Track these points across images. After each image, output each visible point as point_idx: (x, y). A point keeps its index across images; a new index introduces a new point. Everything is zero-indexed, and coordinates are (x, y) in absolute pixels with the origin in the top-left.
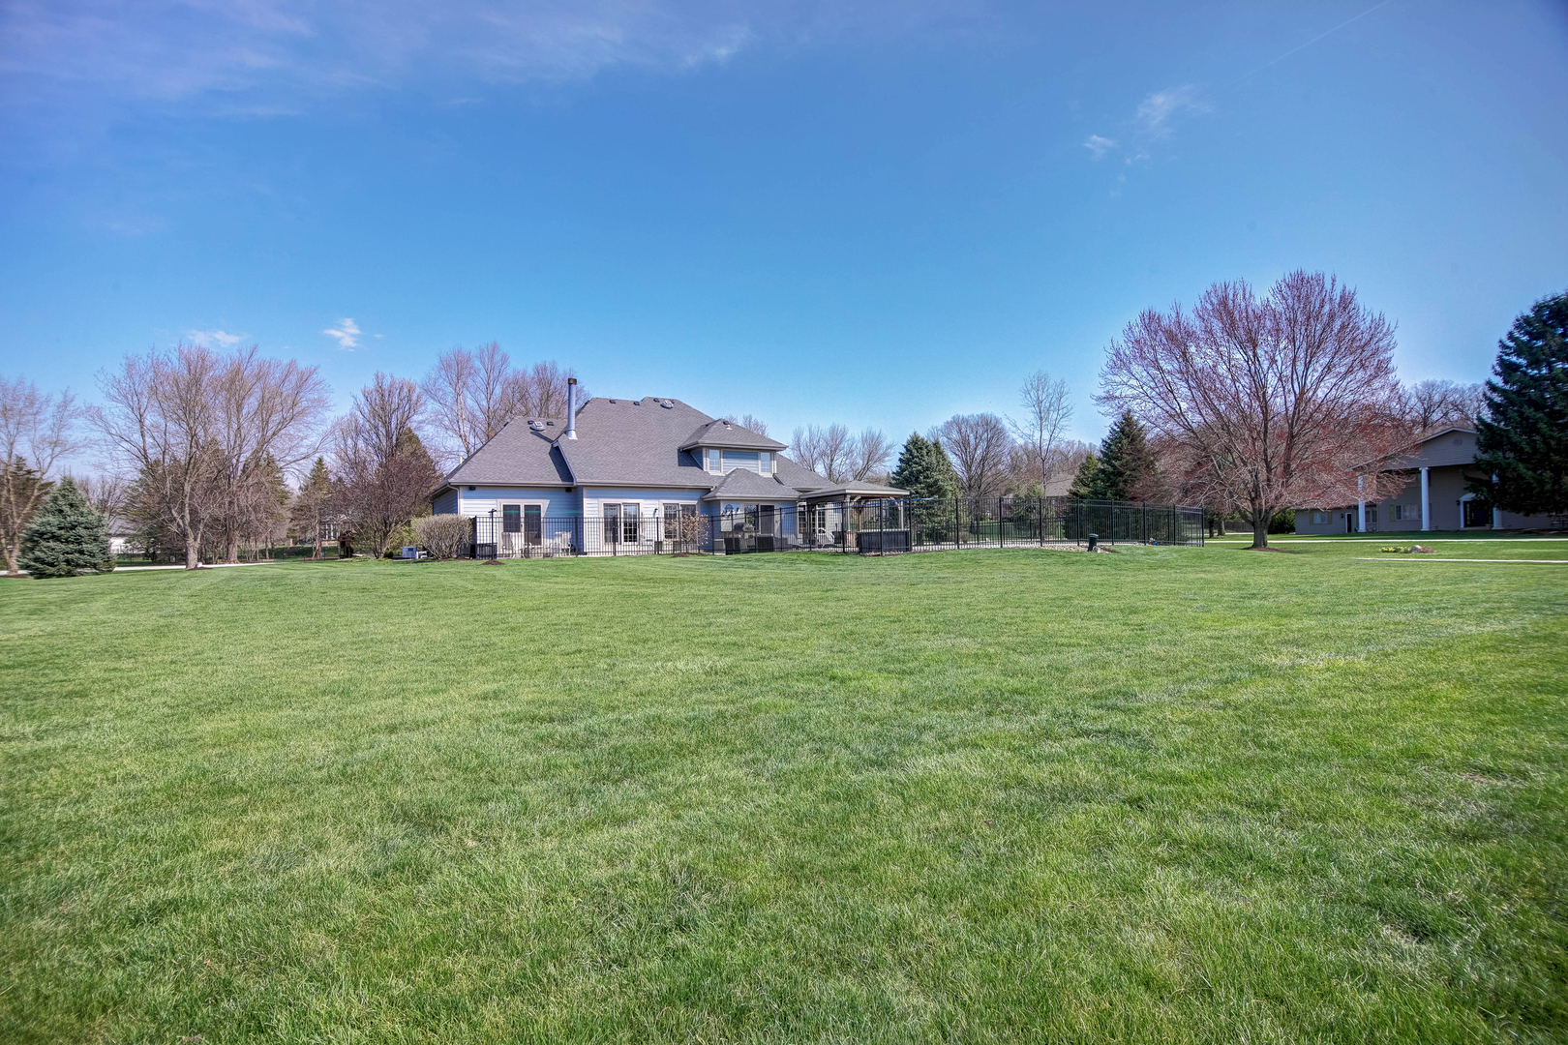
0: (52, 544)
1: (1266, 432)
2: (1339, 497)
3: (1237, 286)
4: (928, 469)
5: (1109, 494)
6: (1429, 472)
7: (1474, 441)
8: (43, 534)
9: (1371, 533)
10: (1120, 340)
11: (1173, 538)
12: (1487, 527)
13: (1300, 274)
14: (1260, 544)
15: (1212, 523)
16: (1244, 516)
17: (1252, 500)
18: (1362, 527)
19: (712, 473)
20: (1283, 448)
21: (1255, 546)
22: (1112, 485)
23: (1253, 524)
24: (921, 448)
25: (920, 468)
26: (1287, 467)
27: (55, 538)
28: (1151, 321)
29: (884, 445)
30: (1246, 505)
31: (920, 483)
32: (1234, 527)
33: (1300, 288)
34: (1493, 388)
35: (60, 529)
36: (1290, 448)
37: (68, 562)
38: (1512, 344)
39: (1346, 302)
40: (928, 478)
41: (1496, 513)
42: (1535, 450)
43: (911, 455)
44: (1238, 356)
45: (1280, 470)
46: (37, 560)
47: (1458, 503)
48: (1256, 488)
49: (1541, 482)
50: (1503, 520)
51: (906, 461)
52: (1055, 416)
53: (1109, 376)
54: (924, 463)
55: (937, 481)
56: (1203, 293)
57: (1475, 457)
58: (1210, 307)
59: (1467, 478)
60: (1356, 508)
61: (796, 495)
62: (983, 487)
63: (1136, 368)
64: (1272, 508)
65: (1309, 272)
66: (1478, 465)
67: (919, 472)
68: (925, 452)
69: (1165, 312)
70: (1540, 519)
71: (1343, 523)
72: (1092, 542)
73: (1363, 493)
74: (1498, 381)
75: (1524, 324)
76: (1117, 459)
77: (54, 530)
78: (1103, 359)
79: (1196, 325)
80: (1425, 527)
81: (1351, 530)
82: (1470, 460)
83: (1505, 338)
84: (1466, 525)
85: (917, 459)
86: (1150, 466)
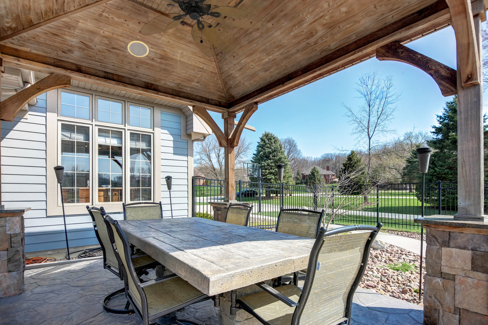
4: (275, 151)
24: (271, 139)
25: (270, 150)
31: (270, 160)
40: (275, 156)
43: (264, 143)
51: (261, 147)
54: (273, 147)
55: (280, 158)
67: (270, 153)
85: (268, 145)
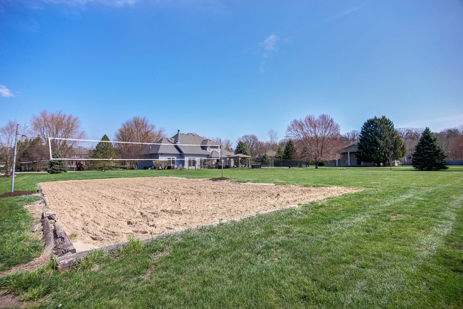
0: (57, 165)
1: (317, 145)
2: (331, 158)
3: (312, 116)
5: (287, 157)
6: (350, 153)
7: (357, 147)
8: (54, 163)
9: (339, 166)
10: (290, 125)
11: (300, 166)
12: (360, 165)
13: (323, 114)
14: (316, 168)
15: (308, 164)
16: (314, 162)
17: (315, 159)
18: (337, 165)
19: (209, 152)
20: (320, 149)
21: (315, 168)
22: (287, 155)
23: (315, 164)
26: (321, 153)
27: (57, 164)
28: (295, 121)
29: (231, 143)
30: (314, 160)
32: (311, 164)
33: (324, 117)
34: (361, 136)
35: (58, 162)
36: (322, 149)
37: (60, 170)
38: (363, 128)
39: (332, 121)
40: (244, 152)
41: (362, 162)
42: (367, 150)
44: (312, 130)
45: (320, 153)
46: (53, 169)
47: (355, 160)
48: (316, 156)
49: (368, 156)
50: (363, 164)
51: (238, 147)
52: (275, 139)
53: (287, 132)
54: (243, 148)
55: (246, 152)
56: (306, 117)
57: (357, 150)
58: (307, 120)
59: (356, 155)
60: (336, 160)
61: (227, 156)
62: (252, 153)
63: (293, 130)
64: (319, 161)
65: (325, 114)
66: (358, 152)
67: (242, 150)
68: (243, 145)
69: (298, 119)
70: (368, 163)
71: (333, 164)
72: (290, 167)
73: (338, 157)
74: (361, 135)
75: (365, 124)
76: (288, 149)
77: (57, 162)
78: (286, 129)
79: (304, 123)
80: (349, 165)
81: (335, 166)
82: (357, 151)
83: (362, 127)
84: (357, 165)
85: (241, 147)
86: (295, 151)
